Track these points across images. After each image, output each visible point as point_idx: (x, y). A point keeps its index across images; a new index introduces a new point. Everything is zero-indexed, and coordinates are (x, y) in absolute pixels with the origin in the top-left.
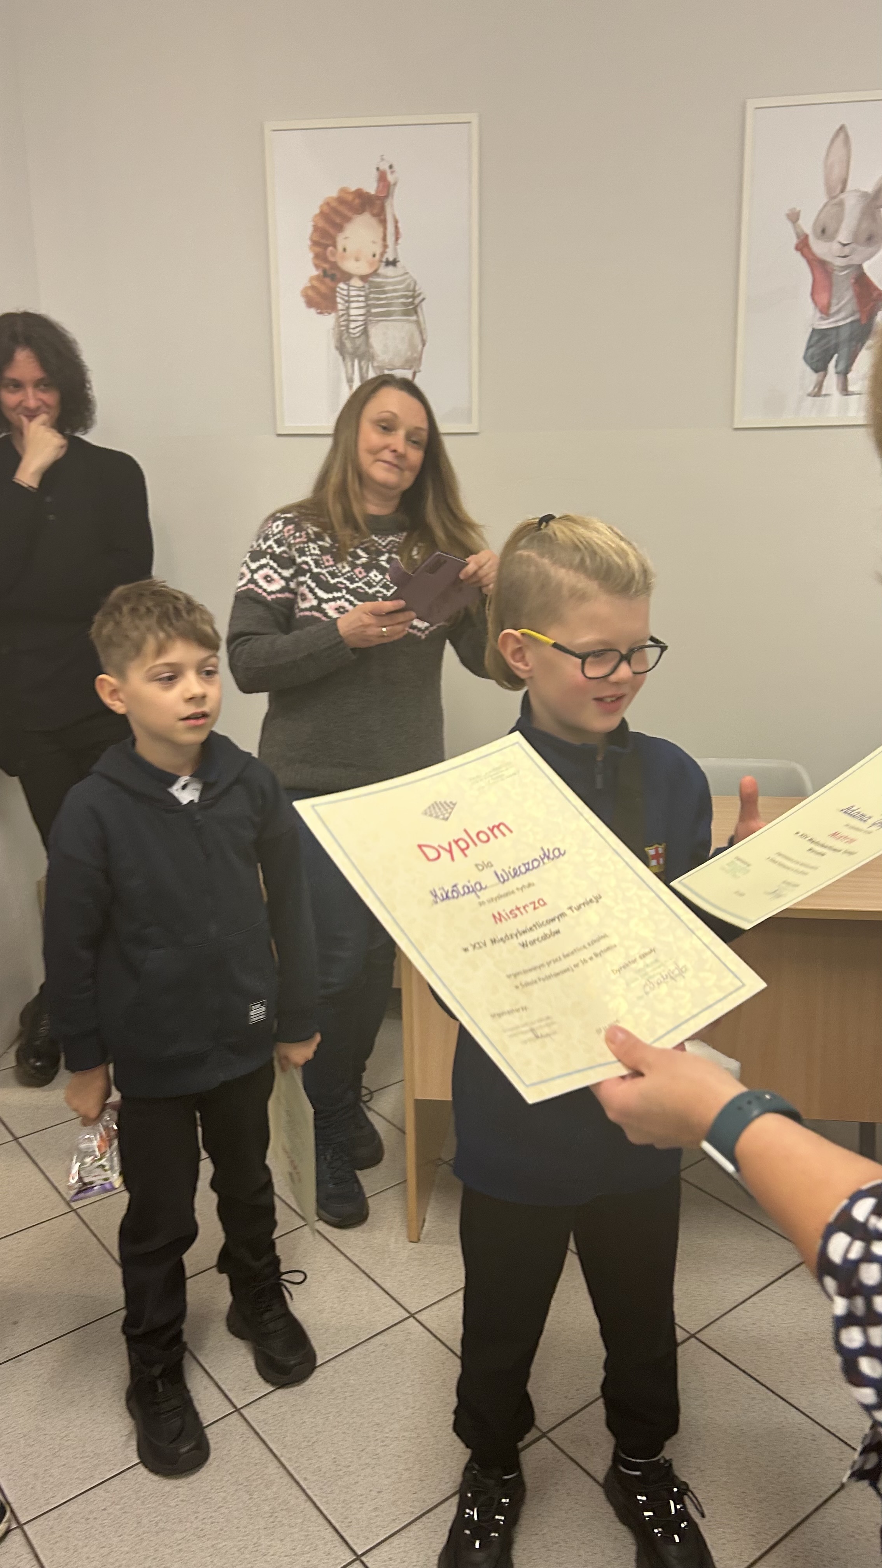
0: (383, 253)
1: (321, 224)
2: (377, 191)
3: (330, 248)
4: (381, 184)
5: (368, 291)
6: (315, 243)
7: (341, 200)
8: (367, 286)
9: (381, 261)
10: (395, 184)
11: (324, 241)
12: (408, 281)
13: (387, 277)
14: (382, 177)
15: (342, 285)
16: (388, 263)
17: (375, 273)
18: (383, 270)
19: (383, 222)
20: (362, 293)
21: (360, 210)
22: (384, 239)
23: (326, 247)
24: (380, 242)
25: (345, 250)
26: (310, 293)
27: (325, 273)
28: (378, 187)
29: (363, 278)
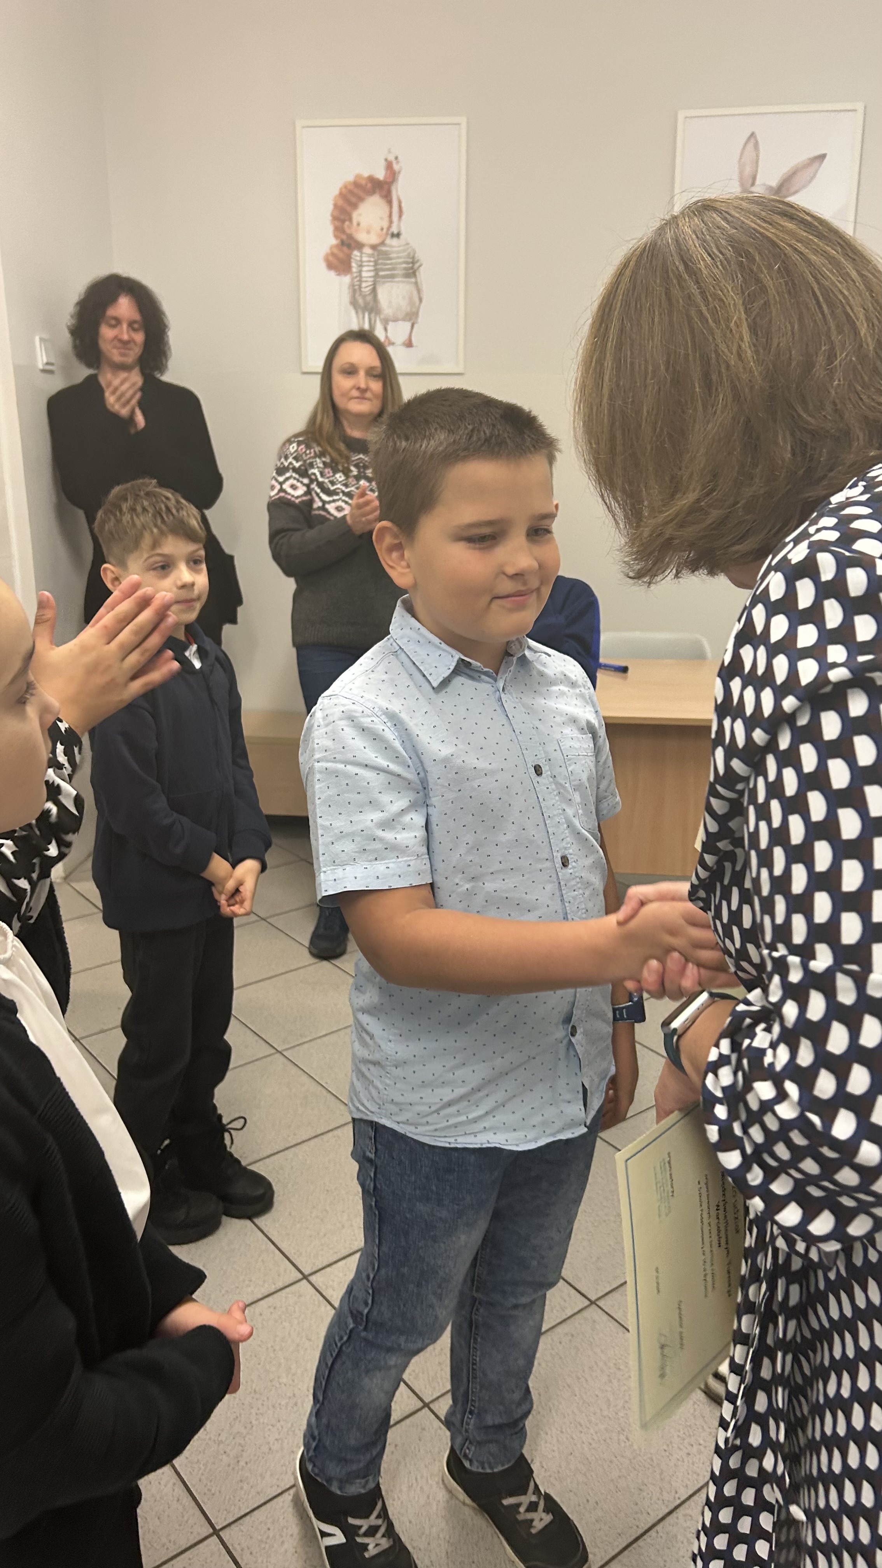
0: (389, 227)
1: (340, 202)
2: (385, 177)
3: (347, 223)
4: (389, 172)
5: (376, 258)
6: (335, 218)
7: (356, 184)
8: (376, 254)
9: (387, 234)
10: (399, 172)
11: (342, 217)
12: (409, 250)
13: (393, 247)
14: (389, 166)
15: (356, 253)
16: (393, 235)
17: (383, 243)
18: (389, 241)
19: (390, 203)
20: (372, 259)
21: (371, 193)
22: (390, 216)
23: (343, 221)
24: (387, 219)
25: (358, 224)
26: (331, 258)
27: (343, 243)
28: (386, 174)
29: (374, 247)
